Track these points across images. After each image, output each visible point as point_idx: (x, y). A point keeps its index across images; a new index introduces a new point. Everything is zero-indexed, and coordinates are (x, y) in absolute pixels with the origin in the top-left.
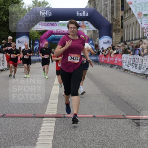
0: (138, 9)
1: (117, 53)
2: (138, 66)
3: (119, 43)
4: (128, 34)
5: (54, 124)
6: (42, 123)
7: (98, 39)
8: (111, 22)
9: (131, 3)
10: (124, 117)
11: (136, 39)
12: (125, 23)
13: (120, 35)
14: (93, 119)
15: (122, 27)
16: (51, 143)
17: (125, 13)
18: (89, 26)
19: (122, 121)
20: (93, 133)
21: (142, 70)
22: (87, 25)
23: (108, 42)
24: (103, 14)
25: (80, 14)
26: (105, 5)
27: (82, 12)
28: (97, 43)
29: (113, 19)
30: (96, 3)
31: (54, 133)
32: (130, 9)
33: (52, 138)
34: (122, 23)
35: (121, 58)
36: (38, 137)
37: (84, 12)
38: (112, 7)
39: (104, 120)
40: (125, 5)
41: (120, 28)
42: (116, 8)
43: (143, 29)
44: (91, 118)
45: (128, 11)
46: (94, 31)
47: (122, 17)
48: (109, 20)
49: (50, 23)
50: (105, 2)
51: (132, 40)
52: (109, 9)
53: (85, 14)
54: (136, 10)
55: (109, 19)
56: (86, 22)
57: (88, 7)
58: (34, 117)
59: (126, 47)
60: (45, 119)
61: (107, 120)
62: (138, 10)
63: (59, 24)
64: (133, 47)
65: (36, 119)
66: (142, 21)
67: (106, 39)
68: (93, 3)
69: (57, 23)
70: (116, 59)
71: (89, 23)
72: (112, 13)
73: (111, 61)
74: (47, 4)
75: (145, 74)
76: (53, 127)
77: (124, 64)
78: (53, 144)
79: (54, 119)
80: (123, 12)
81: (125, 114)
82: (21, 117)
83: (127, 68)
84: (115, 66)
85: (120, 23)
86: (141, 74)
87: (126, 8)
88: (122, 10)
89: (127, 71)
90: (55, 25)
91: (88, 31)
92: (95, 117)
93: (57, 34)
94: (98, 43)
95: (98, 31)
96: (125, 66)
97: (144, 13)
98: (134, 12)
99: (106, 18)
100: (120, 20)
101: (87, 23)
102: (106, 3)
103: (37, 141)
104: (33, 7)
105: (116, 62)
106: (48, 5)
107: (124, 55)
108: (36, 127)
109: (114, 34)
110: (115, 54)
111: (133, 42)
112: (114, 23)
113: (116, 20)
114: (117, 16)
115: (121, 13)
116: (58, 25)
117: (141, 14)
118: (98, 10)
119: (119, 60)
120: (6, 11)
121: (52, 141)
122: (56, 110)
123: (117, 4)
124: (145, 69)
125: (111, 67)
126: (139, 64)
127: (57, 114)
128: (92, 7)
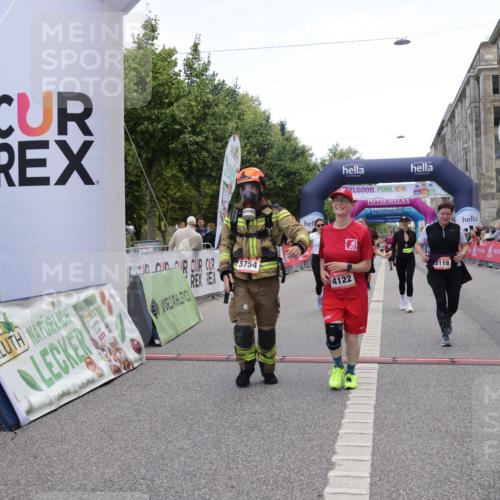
5: (376, 376)
8: (476, 181)
13: (494, 205)
14: (450, 367)
15: (498, 190)
16: (373, 411)
18: (434, 190)
22: (430, 188)
23: (473, 219)
24: (461, 166)
25: (417, 169)
26: (464, 149)
27: (421, 165)
29: (480, 175)
30: (447, 146)
31: (378, 392)
33: (373, 402)
34: (498, 182)
37: (425, 165)
38: (477, 153)
39: (471, 368)
41: (494, 191)
44: (446, 364)
46: (444, 199)
47: (498, 171)
48: (472, 178)
49: (361, 186)
50: (464, 144)
52: (472, 156)
53: (427, 168)
55: (472, 175)
56: (428, 182)
57: (432, 154)
63: (378, 188)
67: (468, 212)
68: (440, 147)
69: (374, 186)
71: (434, 184)
72: (479, 164)
73: (479, 254)
74: (355, 152)
76: (375, 381)
78: (375, 413)
79: (376, 366)
82: (314, 362)
85: (494, 183)
88: (499, 157)
90: (371, 190)
91: (432, 200)
93: (374, 207)
95: (452, 198)
99: (467, 174)
100: (494, 176)
101: (431, 185)
102: (466, 145)
103: (346, 407)
104: (331, 159)
105: (489, 256)
106: (357, 156)
109: (483, 203)
110: (488, 240)
112: (482, 182)
114: (487, 170)
115: (496, 165)
116: (376, 190)
118: (450, 159)
120: (282, 170)
122: (378, 348)
125: (480, 265)
127: (381, 356)
128: (440, 155)
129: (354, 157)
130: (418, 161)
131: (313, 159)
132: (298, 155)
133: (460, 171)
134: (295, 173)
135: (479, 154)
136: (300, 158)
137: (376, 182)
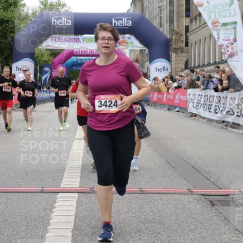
0: (213, 14)
1: (179, 87)
2: (213, 108)
3: (183, 70)
4: (197, 55)
5: (75, 203)
6: (55, 202)
7: (148, 63)
8: (168, 37)
9: (201, 5)
10: (191, 192)
11: (209, 64)
12: (192, 38)
13: (183, 58)
14: (139, 195)
15: (187, 44)
16: (70, 234)
17: (191, 21)
18: (132, 43)
19: (186, 198)
20: (139, 217)
21: (219, 115)
22: (129, 41)
23: (164, 69)
24: (156, 23)
25: (118, 23)
26: (159, 7)
27: (121, 20)
28: (145, 71)
29: (172, 30)
30: (145, 5)
31: (76, 218)
32: (200, 15)
33: (71, 226)
34: (187, 37)
35: (185, 95)
36: (49, 224)
37: (125, 20)
38: (170, 11)
39: (157, 197)
40: (192, 8)
41: (184, 45)
42: (178, 14)
43: (221, 46)
44: (136, 193)
45: (196, 19)
46: (141, 51)
47: (187, 28)
48: (165, 33)
49: (68, 37)
50: (159, 3)
51: (204, 65)
52: (165, 14)
53: (126, 23)
54: (210, 17)
55: (165, 31)
56: (128, 36)
57: (132, 11)
58: (42, 192)
59: (194, 77)
60: (60, 195)
61: (162, 196)
62: (213, 17)
63: (84, 39)
64: (204, 77)
65: (46, 195)
66: (219, 35)
67: (160, 63)
68: (138, 4)
69: (79, 37)
70: (177, 97)
71: (133, 37)
72: (171, 21)
73: (168, 100)
74: (64, 5)
75: (224, 122)
76: (74, 208)
77: (191, 105)
78: (73, 235)
79: (76, 195)
80: (188, 20)
81: (191, 187)
82: (20, 192)
83: (195, 111)
84: (176, 107)
85: (183, 38)
86: (217, 122)
87: (193, 14)
88: (187, 16)
89: (195, 115)
90: (77, 41)
91: (131, 51)
92: (142, 192)
93: (80, 56)
94: (148, 70)
95: (147, 51)
96: (191, 109)
97: (222, 21)
98: (206, 20)
99: (161, 29)
100: (184, 32)
101: (129, 38)
102: (161, 4)
103: (47, 231)
104: (42, 10)
105: (177, 101)
106: (66, 8)
107: (190, 91)
108: (45, 209)
109: (173, 56)
110: (176, 88)
111: (206, 69)
112: (174, 37)
113: (177, 33)
114: (178, 27)
115: (185, 22)
116: (81, 40)
117: (218, 22)
118: (147, 16)
119: (182, 98)
121: (72, 231)
122: (78, 180)
123: (179, 6)
124: (224, 113)
125: (169, 110)
126: (214, 104)
127: (80, 187)
128: (138, 11)
129: (63, 10)
130: (119, 16)
131: (25, 9)
132: (11, 5)
133: (155, 27)
134: (7, 22)
135: (171, 12)
136: (12, 8)
137: (82, 34)
